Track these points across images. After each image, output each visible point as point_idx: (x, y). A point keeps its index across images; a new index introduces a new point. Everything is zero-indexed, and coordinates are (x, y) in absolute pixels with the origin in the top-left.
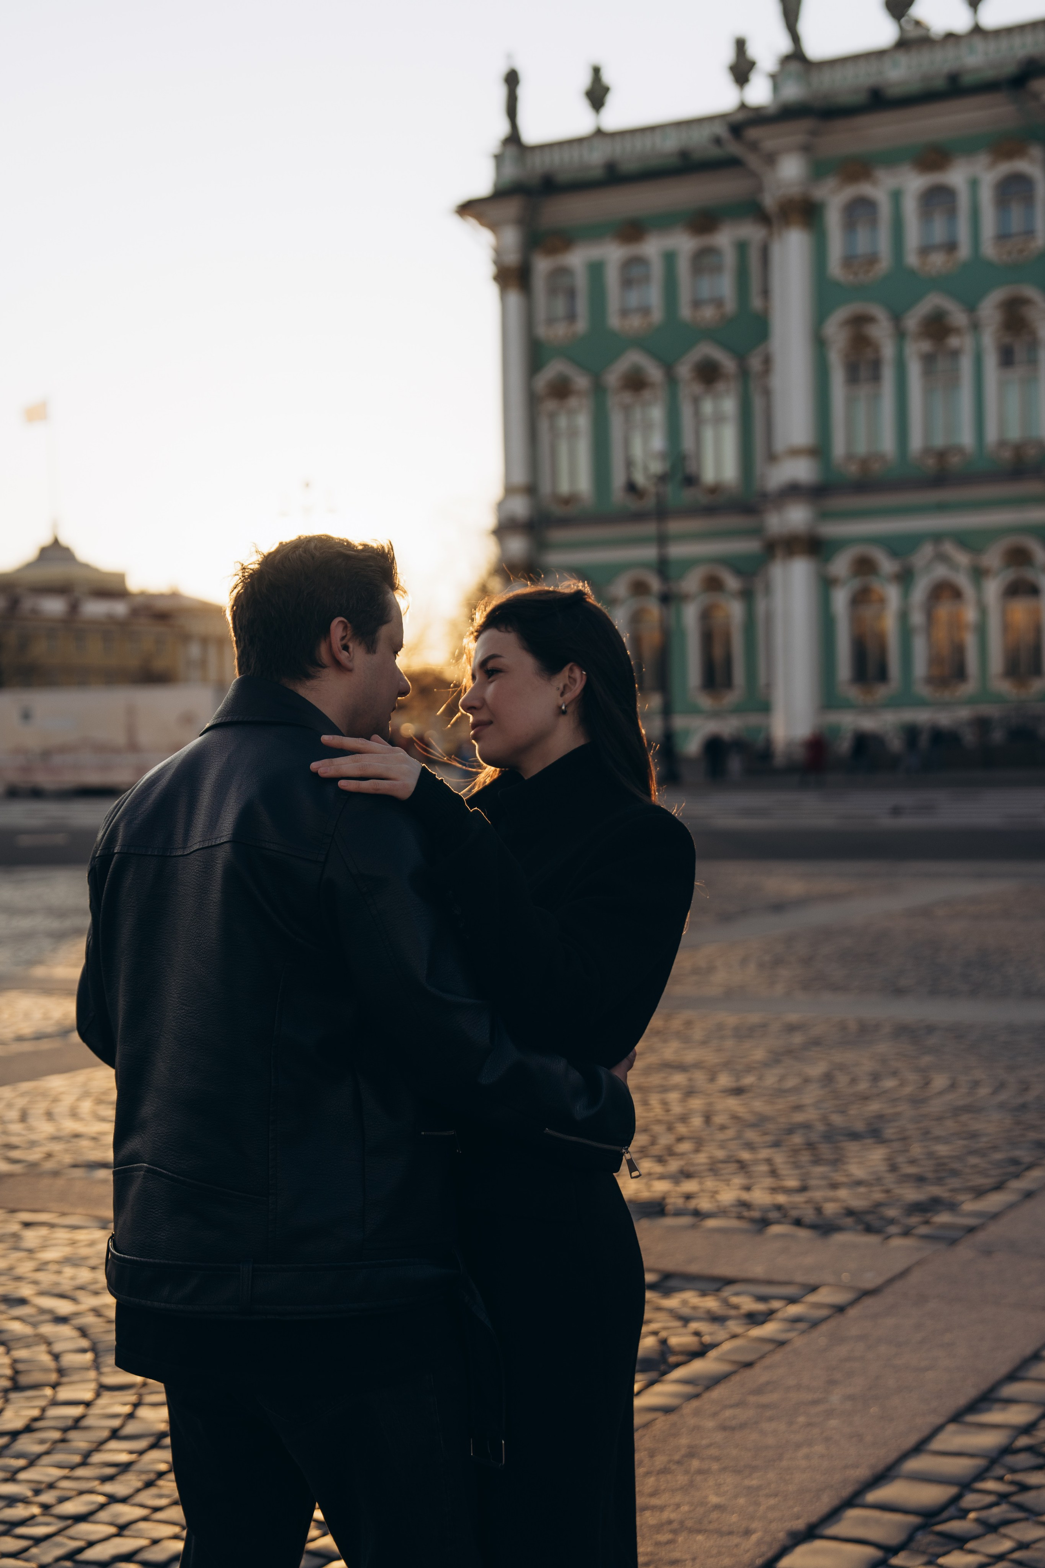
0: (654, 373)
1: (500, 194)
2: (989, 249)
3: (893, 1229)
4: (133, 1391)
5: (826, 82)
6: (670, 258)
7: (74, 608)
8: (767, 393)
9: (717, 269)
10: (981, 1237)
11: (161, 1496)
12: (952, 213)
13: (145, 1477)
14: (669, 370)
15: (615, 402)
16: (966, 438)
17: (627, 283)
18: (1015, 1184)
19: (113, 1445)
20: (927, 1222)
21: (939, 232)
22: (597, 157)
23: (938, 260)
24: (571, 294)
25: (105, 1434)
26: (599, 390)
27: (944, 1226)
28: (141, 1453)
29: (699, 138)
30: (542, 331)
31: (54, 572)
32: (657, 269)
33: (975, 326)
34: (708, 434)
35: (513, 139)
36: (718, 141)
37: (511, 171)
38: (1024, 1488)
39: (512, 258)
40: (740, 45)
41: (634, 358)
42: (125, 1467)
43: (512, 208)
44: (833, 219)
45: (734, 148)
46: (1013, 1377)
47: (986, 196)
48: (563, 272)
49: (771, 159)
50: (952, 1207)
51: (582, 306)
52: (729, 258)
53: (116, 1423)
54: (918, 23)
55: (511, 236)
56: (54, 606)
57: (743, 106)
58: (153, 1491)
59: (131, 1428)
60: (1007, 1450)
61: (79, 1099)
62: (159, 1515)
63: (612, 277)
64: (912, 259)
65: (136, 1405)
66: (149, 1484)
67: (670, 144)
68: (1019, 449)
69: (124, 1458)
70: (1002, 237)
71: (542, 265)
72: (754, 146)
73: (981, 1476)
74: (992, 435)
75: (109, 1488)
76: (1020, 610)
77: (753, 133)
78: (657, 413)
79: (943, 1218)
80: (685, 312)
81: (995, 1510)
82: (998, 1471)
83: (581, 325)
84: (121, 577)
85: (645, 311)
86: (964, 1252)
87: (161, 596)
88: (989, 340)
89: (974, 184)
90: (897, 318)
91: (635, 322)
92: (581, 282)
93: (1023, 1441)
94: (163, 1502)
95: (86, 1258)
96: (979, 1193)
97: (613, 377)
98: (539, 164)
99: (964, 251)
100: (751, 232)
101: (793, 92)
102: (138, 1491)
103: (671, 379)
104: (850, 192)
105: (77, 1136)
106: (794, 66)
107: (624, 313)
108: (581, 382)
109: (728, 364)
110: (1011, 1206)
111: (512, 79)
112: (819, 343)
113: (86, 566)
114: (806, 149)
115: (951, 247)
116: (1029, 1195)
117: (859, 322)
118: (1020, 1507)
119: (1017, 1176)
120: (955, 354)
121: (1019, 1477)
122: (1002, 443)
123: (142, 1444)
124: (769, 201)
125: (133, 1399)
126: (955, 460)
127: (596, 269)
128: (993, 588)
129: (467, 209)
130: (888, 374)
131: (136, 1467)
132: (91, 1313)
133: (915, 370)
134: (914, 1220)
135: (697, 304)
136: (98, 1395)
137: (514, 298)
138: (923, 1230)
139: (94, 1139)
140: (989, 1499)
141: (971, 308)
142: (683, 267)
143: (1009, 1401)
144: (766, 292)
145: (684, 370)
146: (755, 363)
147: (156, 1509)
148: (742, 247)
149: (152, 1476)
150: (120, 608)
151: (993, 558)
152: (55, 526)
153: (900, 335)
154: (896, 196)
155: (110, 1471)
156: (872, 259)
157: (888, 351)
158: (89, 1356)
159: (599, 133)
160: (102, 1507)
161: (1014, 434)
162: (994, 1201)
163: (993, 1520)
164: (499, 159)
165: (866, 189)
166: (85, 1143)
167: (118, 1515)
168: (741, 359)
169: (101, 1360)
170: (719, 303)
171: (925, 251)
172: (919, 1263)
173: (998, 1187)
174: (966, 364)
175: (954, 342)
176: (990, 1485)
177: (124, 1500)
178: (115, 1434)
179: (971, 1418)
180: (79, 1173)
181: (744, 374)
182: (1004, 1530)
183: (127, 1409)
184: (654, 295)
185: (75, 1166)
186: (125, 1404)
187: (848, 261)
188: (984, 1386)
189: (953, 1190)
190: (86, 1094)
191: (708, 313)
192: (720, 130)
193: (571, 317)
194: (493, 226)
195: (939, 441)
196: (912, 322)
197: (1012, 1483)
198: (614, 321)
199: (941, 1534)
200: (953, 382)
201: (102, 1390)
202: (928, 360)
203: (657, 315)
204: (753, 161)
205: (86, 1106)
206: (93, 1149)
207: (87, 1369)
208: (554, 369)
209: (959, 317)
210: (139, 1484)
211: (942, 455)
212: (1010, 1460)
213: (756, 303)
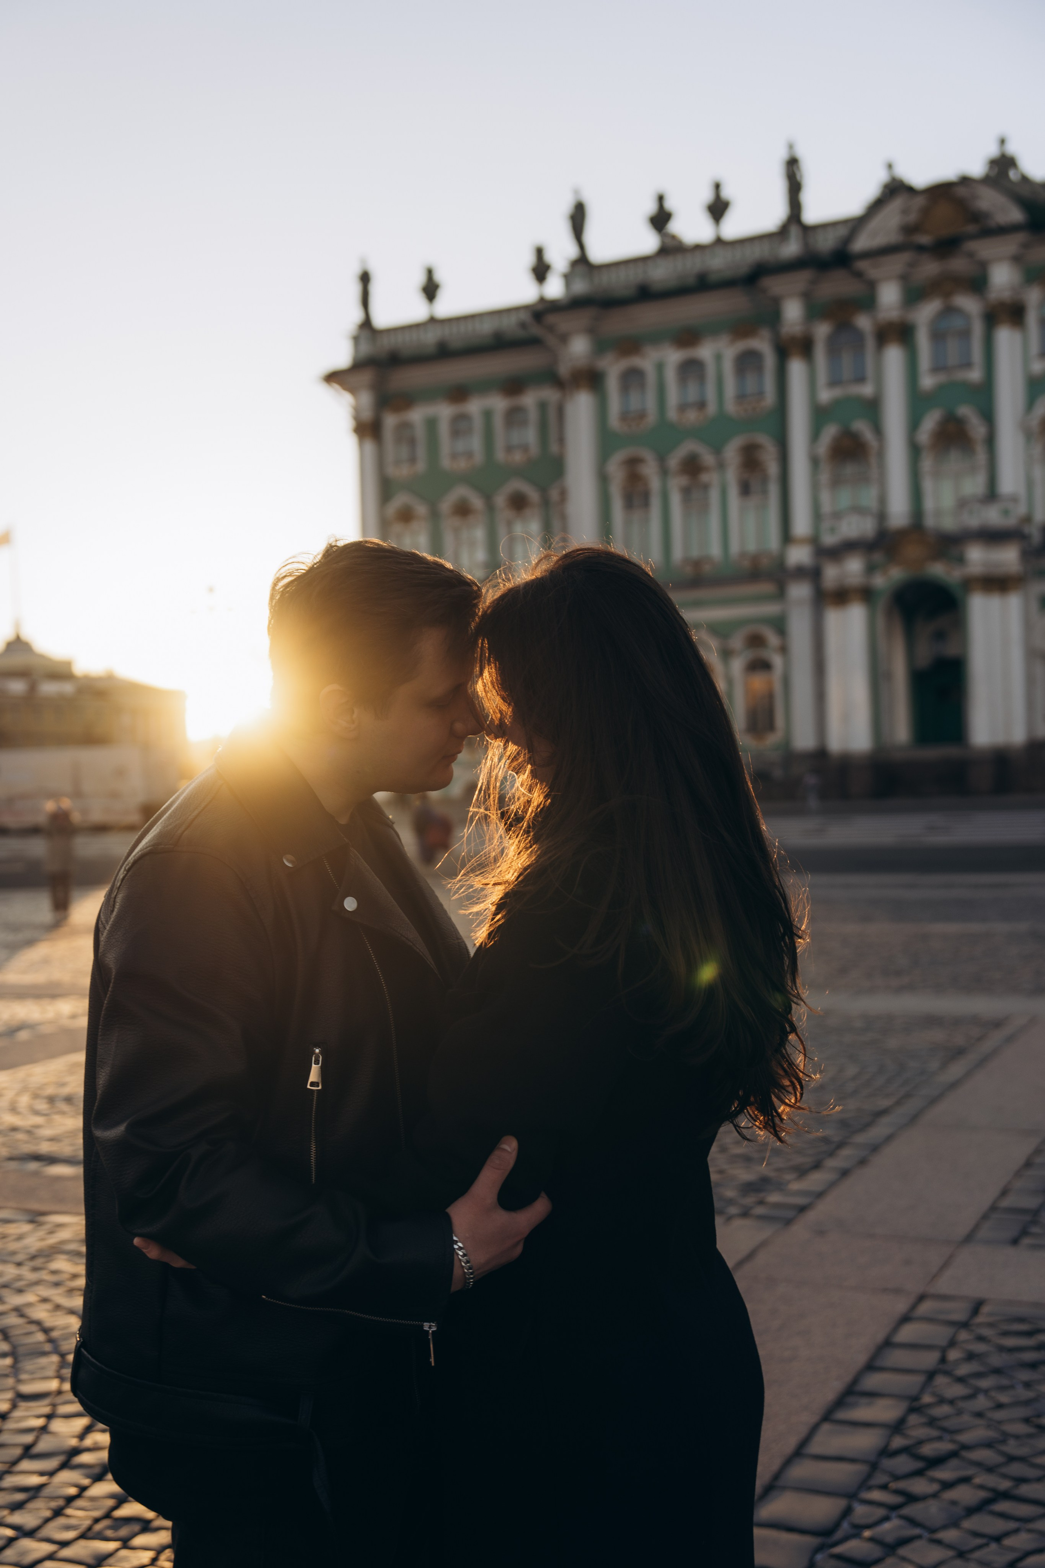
0: (477, 502)
1: (358, 366)
2: (731, 407)
3: (733, 1210)
4: (46, 1401)
5: (605, 280)
6: (488, 415)
7: (33, 688)
8: (564, 517)
9: (524, 423)
10: (811, 1216)
11: (68, 1528)
12: (701, 378)
13: (54, 1504)
14: (488, 499)
15: (449, 524)
16: (715, 550)
17: (456, 433)
18: (831, 1163)
19: (25, 1465)
20: (761, 1203)
21: (692, 393)
22: (431, 338)
23: (692, 416)
24: (412, 442)
25: (18, 1451)
26: (435, 515)
27: (777, 1206)
28: (52, 1474)
29: (509, 324)
30: (392, 471)
31: (17, 661)
32: (478, 423)
33: (721, 466)
34: (519, 549)
35: (367, 324)
36: (523, 325)
37: (366, 349)
38: (911, 1498)
39: (367, 415)
40: (539, 252)
41: (461, 491)
42: (35, 1492)
43: (366, 377)
44: (612, 384)
45: (536, 330)
46: (871, 1367)
47: (728, 367)
48: (404, 427)
49: (564, 339)
50: (780, 1187)
51: (421, 451)
52: (533, 415)
53: (28, 1439)
54: (674, 237)
55: (366, 399)
56: (17, 687)
57: (542, 300)
58: (61, 1521)
59: (44, 1444)
60: (885, 1452)
61: (19, 1093)
62: (66, 1552)
63: (444, 429)
64: (672, 414)
65: (50, 1417)
66: (58, 1513)
67: (487, 328)
68: (755, 559)
69: (35, 1480)
70: (741, 397)
71: (390, 421)
72: (551, 329)
73: (865, 1484)
74: (735, 548)
75: (17, 1518)
76: (758, 682)
77: (551, 319)
78: (479, 534)
79: (774, 1198)
80: (500, 455)
81: (887, 1526)
82: (880, 1478)
83: (421, 466)
84: (68, 664)
85: (469, 455)
86: (800, 1230)
87: (99, 679)
88: (732, 476)
89: (718, 358)
90: (662, 460)
91: (462, 464)
92: (420, 433)
93: (898, 1442)
94: (70, 1535)
95: (14, 1253)
96: (802, 1172)
97: (446, 505)
98: (386, 343)
99: (712, 408)
100: (550, 395)
101: (580, 287)
102: (47, 1520)
103: (490, 507)
104: (624, 364)
105: (14, 1129)
106: (581, 268)
107: (454, 456)
108: (421, 509)
109: (533, 495)
110: (832, 1185)
111: (365, 278)
112: (603, 479)
113: (42, 657)
114: (591, 331)
115: (701, 405)
116: (845, 1173)
117: (633, 463)
118: (912, 1521)
119: (831, 1154)
120: (706, 487)
121: (902, 1485)
122: (743, 555)
123: (51, 1464)
124: (564, 370)
125: (47, 1410)
126: (707, 568)
127: (431, 424)
128: (737, 665)
129: (333, 378)
130: (656, 503)
131: (46, 1492)
132: (14, 1314)
133: (676, 500)
134: (749, 1200)
135: (509, 449)
136: (14, 1406)
137: (369, 446)
138: (760, 1210)
139: (29, 1132)
140: (881, 1512)
141: (718, 450)
142: (498, 422)
143: (872, 1395)
144: (561, 440)
145: (500, 500)
146: (554, 494)
147: (64, 1544)
148: (543, 406)
149: (61, 1502)
150: (67, 688)
151: (737, 642)
152: (17, 625)
153: (664, 472)
154: (660, 367)
155: (20, 1497)
156: (642, 415)
157: (655, 484)
158: (8, 1361)
159: (432, 320)
160: (11, 1541)
161: (752, 547)
162: (816, 1180)
163: (890, 1539)
164: (356, 339)
165: (636, 361)
166: (20, 1136)
167: (24, 1553)
168: (544, 491)
169: (20, 1365)
170: (525, 448)
171: (683, 408)
172: (763, 1244)
173: (817, 1166)
174: (714, 495)
175: (705, 477)
176: (876, 1495)
177: (30, 1533)
178: (28, 1452)
179: (841, 1415)
180: (13, 1165)
181: (546, 503)
182: (903, 1551)
183: (40, 1422)
184: (476, 443)
185: (11, 1159)
186: (39, 1417)
187: (625, 416)
188: (848, 1378)
189: (778, 1170)
190: (24, 1089)
191: (518, 457)
192: (524, 316)
193: (413, 460)
194: (352, 390)
195: (695, 553)
196: (674, 461)
197: (898, 1492)
198: (446, 463)
199: (839, 1557)
200: (704, 508)
201: (18, 1400)
202: (686, 492)
203: (479, 457)
204: (551, 340)
205: (24, 1100)
206: (26, 1142)
207: (6, 1376)
208: (400, 500)
209: (708, 458)
210: (48, 1514)
211: (697, 564)
212: (888, 1463)
213: (554, 448)
